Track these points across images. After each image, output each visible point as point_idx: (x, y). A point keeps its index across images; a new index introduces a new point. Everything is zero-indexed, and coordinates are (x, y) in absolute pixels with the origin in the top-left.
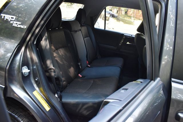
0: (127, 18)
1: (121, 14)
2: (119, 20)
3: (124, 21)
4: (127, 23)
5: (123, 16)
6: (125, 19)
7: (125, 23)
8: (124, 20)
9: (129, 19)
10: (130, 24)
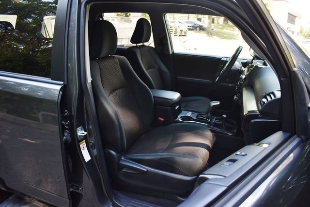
0: (227, 29)
1: (218, 23)
2: (211, 34)
3: (221, 35)
4: (226, 38)
5: (220, 27)
6: (225, 31)
7: (222, 38)
8: (221, 33)
9: (231, 30)
10: (231, 39)
